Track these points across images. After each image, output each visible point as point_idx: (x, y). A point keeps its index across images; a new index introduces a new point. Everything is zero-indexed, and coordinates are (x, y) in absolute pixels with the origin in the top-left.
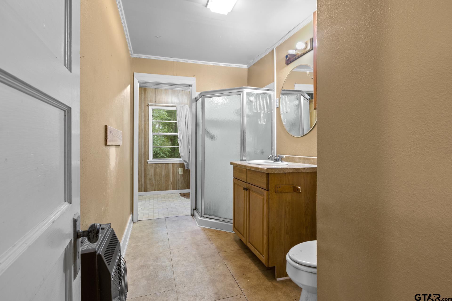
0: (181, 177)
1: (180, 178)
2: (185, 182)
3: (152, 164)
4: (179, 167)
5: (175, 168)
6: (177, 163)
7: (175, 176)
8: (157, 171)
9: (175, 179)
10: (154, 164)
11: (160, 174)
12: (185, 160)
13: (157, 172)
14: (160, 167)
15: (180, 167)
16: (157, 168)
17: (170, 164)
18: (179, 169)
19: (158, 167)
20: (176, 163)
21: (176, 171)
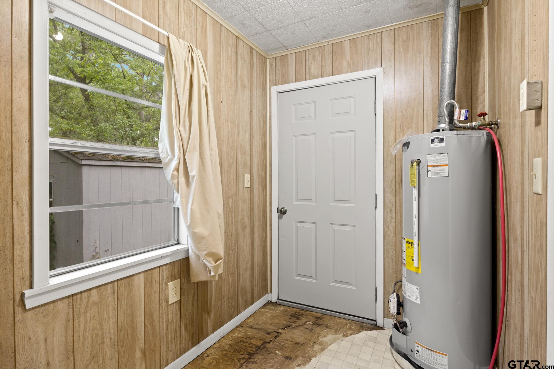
0: (173, 314)
1: (170, 321)
2: (186, 326)
3: (51, 306)
4: (168, 278)
5: (156, 287)
6: (162, 266)
7: (156, 319)
8: (82, 327)
9: (157, 328)
10: (66, 301)
11: (97, 336)
12: (214, 250)
13: (82, 334)
14: (95, 304)
15: (173, 278)
16: (79, 317)
17: (136, 277)
18: (170, 284)
19: (83, 306)
20: (159, 267)
21: (157, 300)
